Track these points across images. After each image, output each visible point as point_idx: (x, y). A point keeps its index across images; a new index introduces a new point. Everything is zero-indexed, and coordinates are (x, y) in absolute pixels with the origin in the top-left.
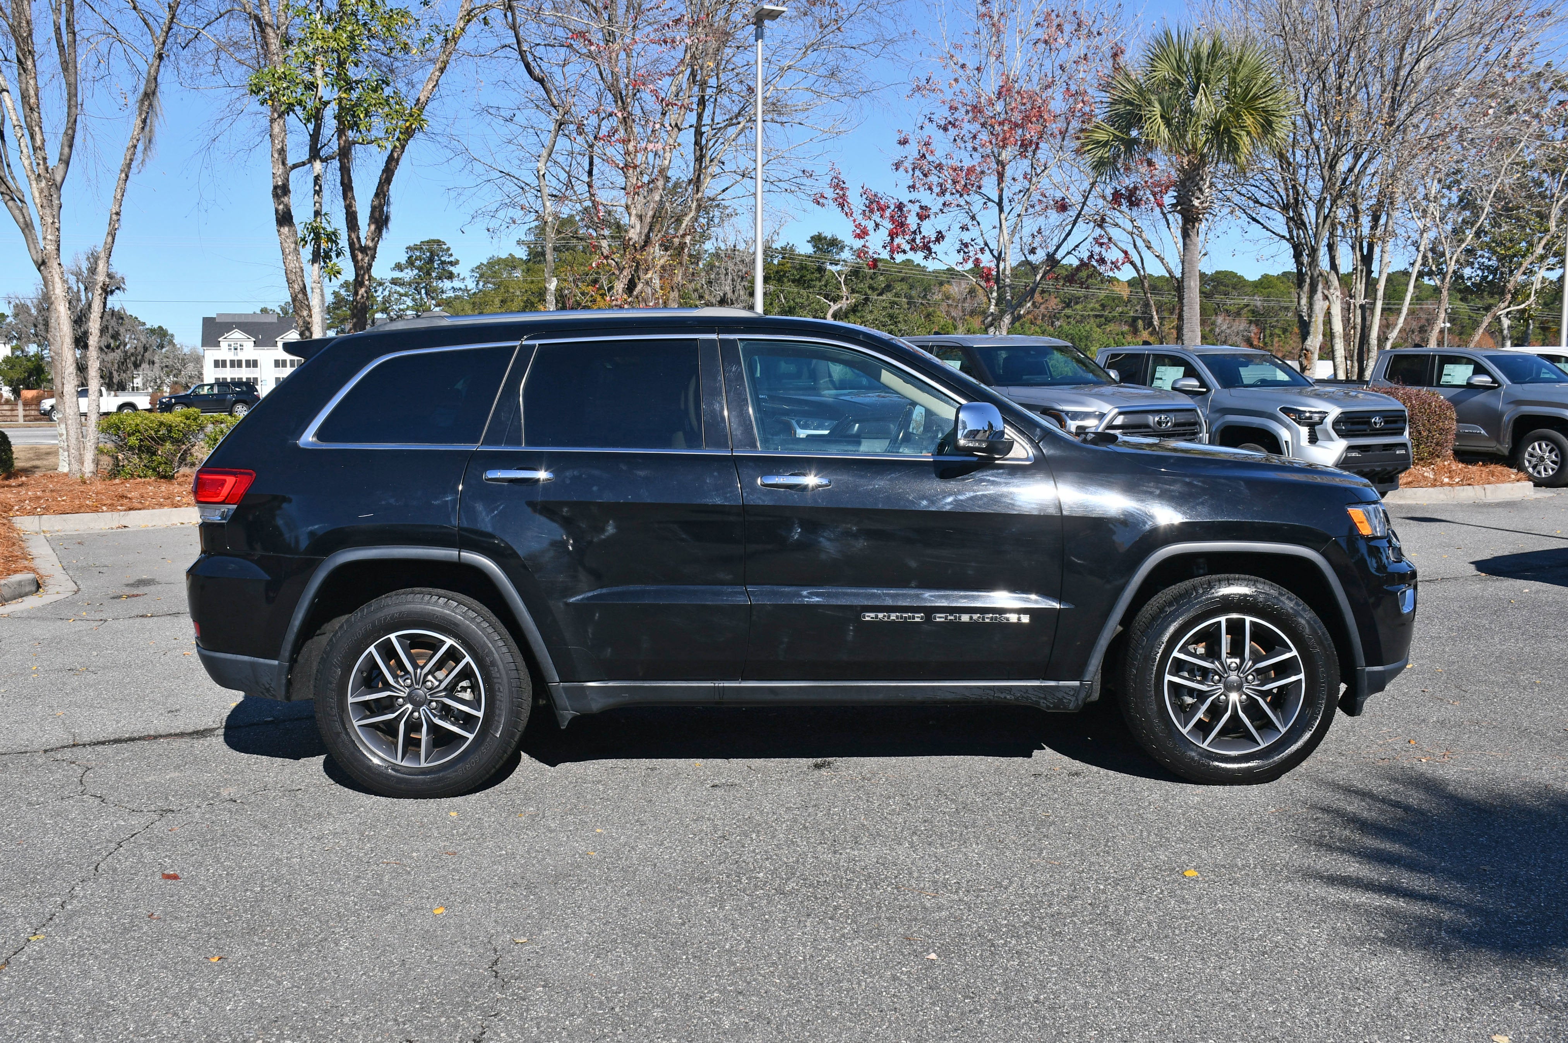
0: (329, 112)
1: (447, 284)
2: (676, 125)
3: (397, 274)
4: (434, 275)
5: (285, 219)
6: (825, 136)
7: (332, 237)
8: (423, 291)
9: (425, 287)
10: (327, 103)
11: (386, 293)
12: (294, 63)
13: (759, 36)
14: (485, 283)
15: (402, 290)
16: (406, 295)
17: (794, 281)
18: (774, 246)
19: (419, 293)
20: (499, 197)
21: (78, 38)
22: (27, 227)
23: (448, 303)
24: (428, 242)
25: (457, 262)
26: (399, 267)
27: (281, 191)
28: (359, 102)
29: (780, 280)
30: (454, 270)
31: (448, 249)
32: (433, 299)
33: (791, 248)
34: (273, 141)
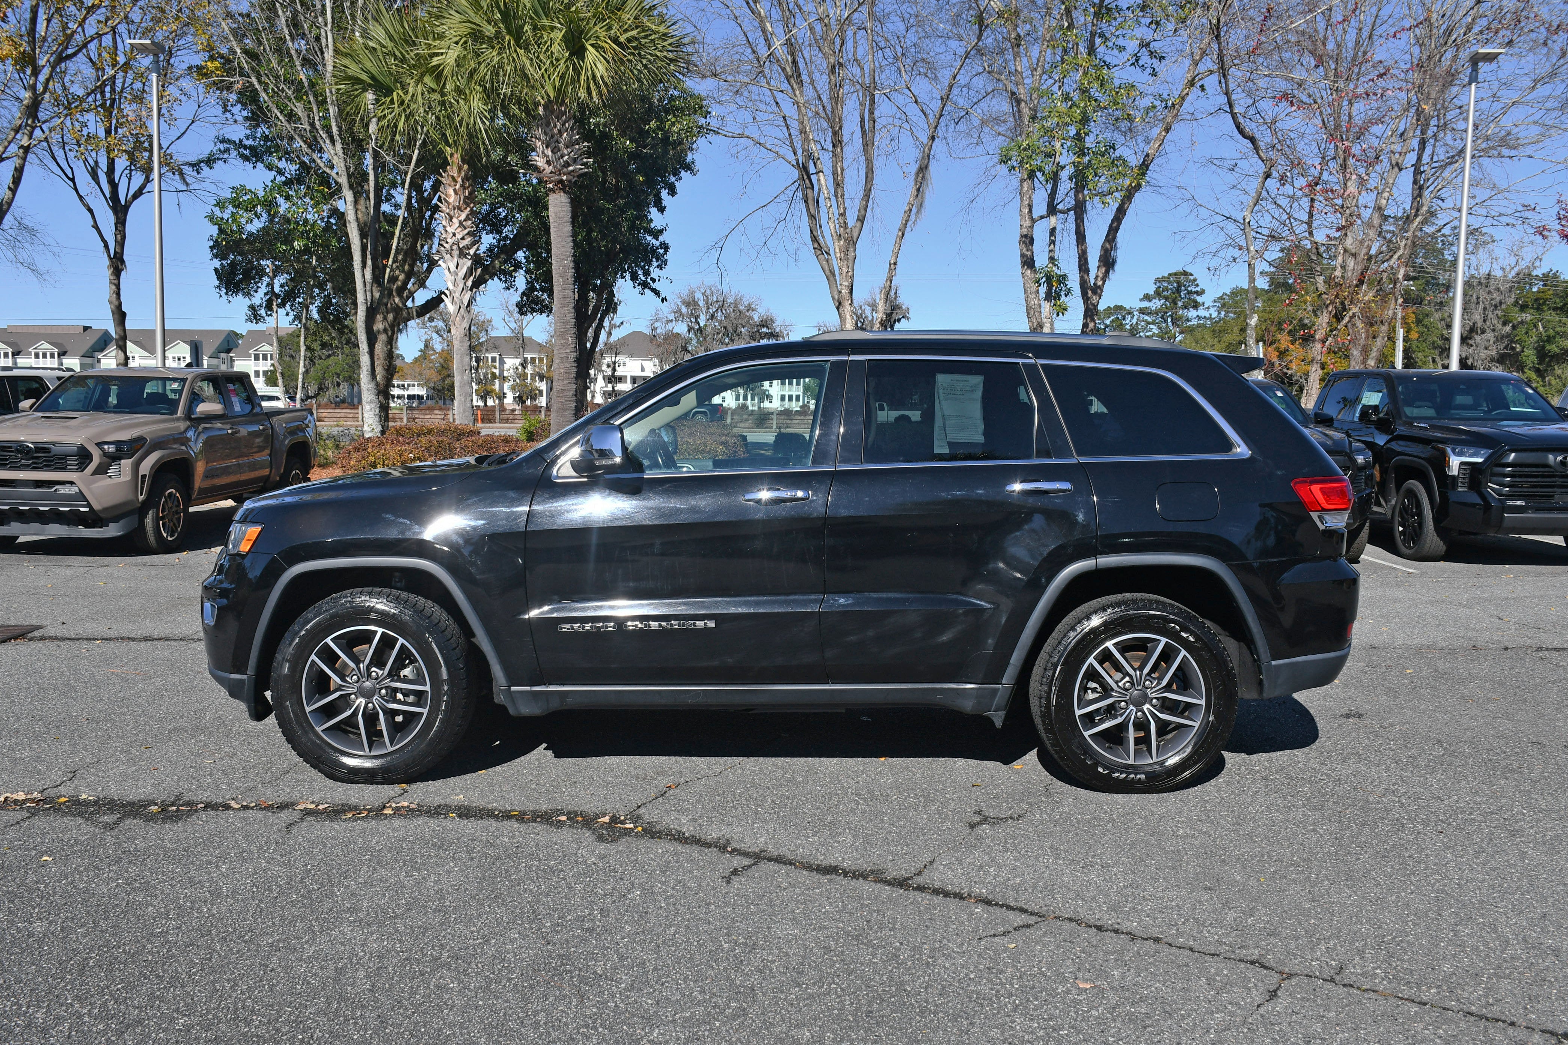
0: (1064, 175)
1: (1192, 313)
2: (1397, 164)
3: (1145, 304)
4: (1180, 304)
5: (1028, 262)
6: (1560, 167)
7: (1062, 279)
8: (1169, 320)
9: (1171, 316)
10: (1063, 168)
11: (1134, 321)
12: (1035, 136)
13: (1473, 79)
14: (1227, 313)
15: (1149, 319)
16: (1153, 323)
17: (1555, 309)
18: (1534, 273)
19: (1166, 321)
20: (1222, 239)
21: (877, 125)
22: (830, 275)
23: (1190, 330)
24: (1176, 274)
25: (1202, 292)
26: (1147, 298)
27: (1028, 240)
28: (1089, 164)
29: (1539, 309)
30: (1199, 299)
31: (1195, 280)
32: (1178, 326)
33: (1554, 274)
34: (1022, 198)
